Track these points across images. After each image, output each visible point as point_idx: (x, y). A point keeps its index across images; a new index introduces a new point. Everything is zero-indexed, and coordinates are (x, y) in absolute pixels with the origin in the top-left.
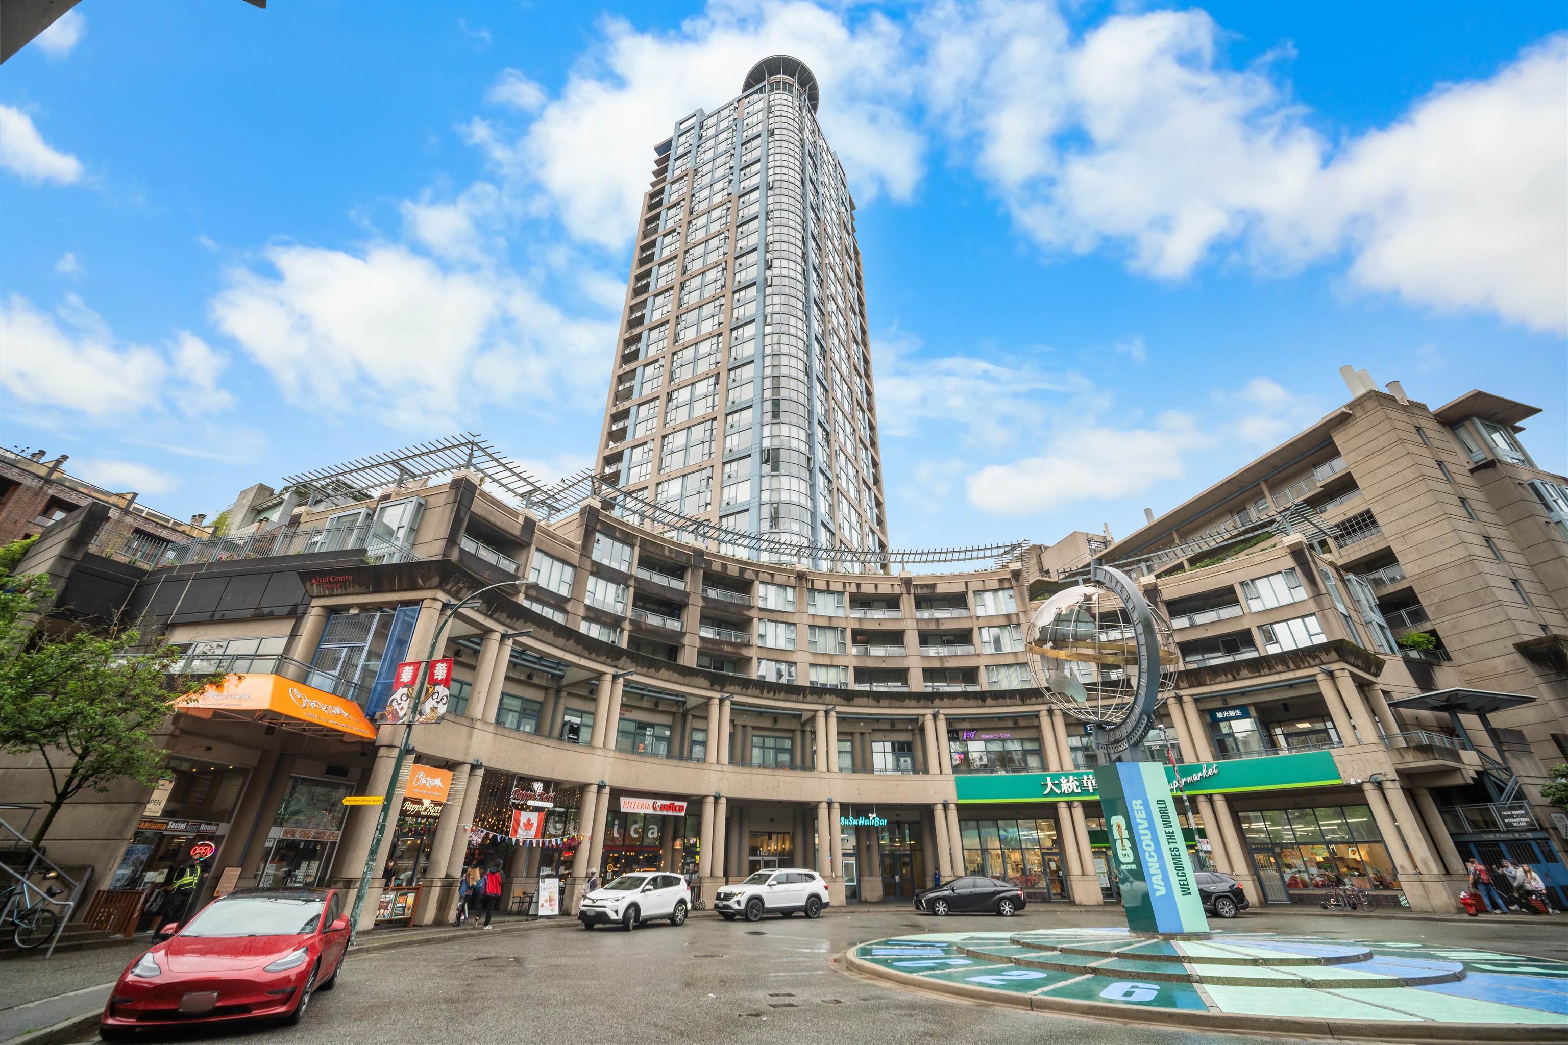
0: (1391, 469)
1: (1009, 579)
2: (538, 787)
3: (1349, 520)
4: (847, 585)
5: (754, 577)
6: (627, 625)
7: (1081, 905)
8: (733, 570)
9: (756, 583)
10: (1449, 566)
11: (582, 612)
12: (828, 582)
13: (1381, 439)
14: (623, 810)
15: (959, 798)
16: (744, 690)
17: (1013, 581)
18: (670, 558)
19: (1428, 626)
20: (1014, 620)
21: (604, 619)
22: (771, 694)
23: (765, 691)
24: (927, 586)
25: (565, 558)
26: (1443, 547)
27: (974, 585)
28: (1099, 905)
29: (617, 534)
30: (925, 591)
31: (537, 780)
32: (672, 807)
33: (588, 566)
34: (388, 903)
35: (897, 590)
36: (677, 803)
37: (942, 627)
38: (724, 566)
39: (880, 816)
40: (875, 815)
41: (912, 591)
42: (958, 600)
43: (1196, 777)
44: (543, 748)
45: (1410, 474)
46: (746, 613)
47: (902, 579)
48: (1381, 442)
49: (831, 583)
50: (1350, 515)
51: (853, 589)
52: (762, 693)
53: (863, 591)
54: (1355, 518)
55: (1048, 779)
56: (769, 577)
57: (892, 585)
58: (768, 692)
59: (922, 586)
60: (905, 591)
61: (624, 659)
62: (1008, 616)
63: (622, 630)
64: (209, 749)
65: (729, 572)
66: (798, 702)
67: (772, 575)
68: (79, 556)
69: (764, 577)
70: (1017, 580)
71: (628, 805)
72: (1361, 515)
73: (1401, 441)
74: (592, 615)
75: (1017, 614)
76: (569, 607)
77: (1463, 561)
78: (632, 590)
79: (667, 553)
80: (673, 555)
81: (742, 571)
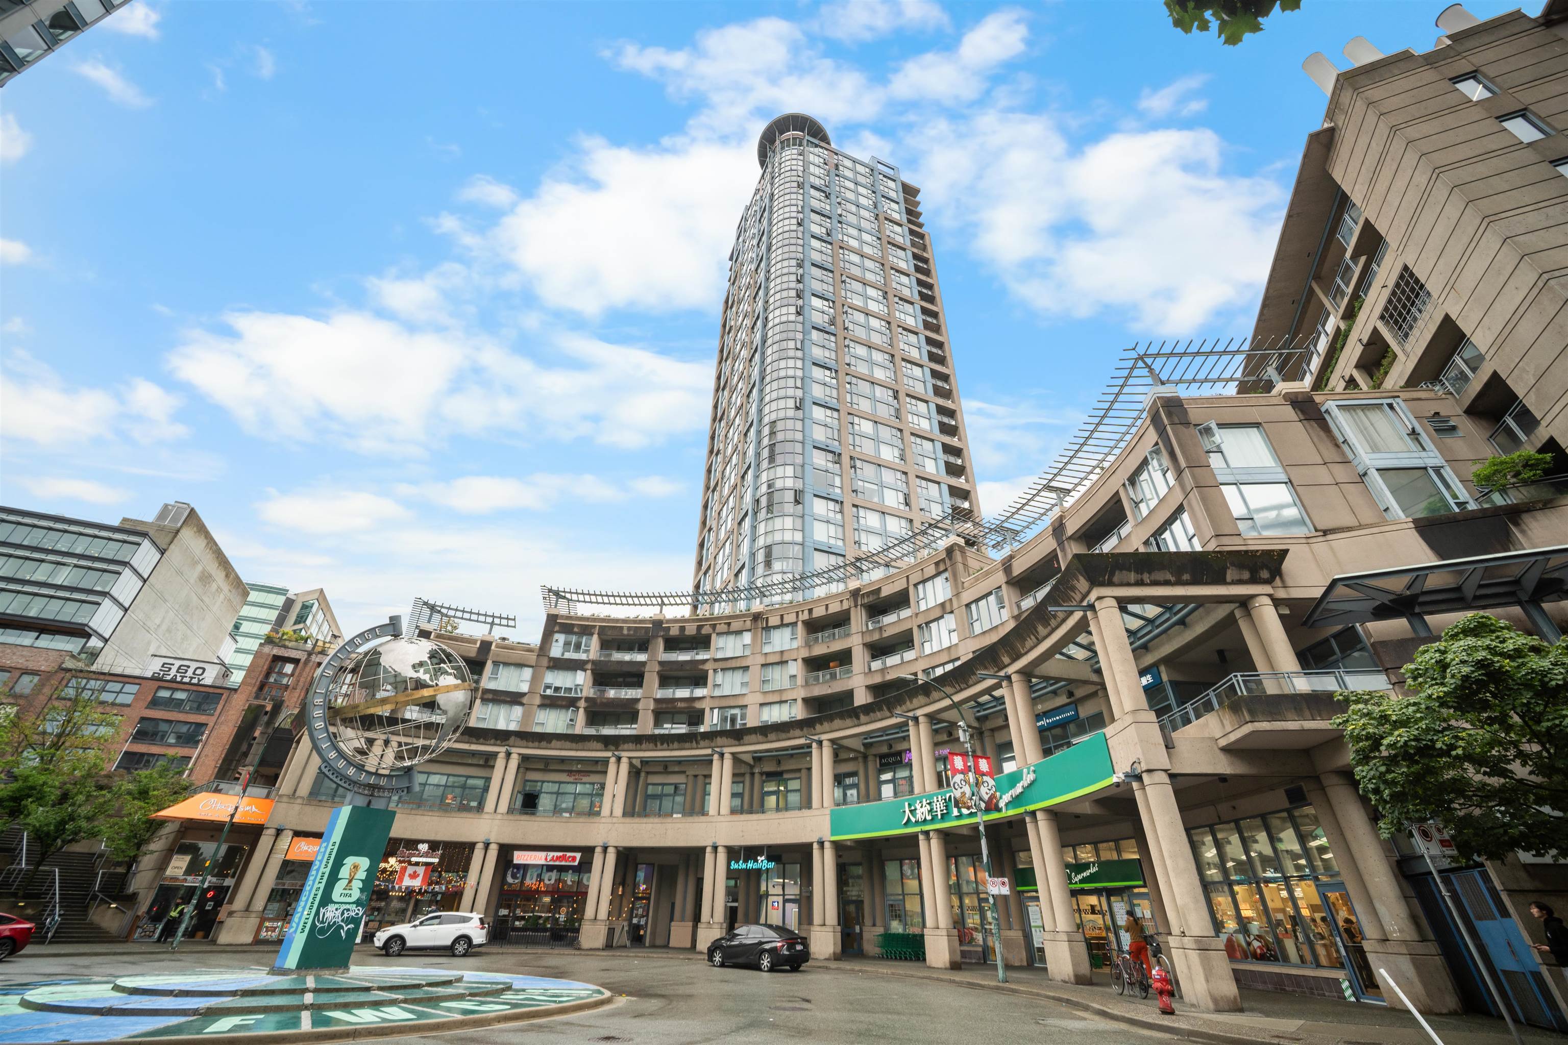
0: (1400, 183)
1: (943, 560)
2: (423, 847)
3: (1394, 293)
4: (800, 613)
5: (711, 631)
6: (582, 704)
7: (929, 967)
8: (691, 630)
9: (714, 636)
10: (1522, 310)
11: (537, 701)
12: (782, 616)
13: (1373, 144)
14: (515, 862)
15: (832, 835)
16: (638, 746)
17: (947, 561)
18: (628, 635)
19: (1543, 434)
20: (948, 609)
21: (559, 703)
22: (665, 746)
23: (659, 744)
24: (872, 592)
25: (521, 662)
26: (1503, 279)
27: (914, 579)
28: (946, 969)
29: (576, 630)
30: (871, 598)
31: (423, 842)
32: (563, 858)
33: (545, 662)
34: (276, 928)
35: (846, 606)
36: (568, 854)
37: (885, 635)
38: (682, 629)
39: (769, 859)
40: (763, 858)
41: (859, 603)
42: (901, 600)
43: (1019, 789)
44: (426, 818)
45: (1422, 178)
46: (701, 667)
47: (850, 592)
48: (1376, 148)
49: (785, 616)
50: (1391, 283)
51: (805, 616)
52: (656, 745)
53: (814, 616)
54: (1397, 285)
55: (906, 804)
56: (726, 626)
57: (841, 601)
58: (662, 744)
59: (868, 594)
60: (853, 605)
61: (512, 738)
62: (943, 605)
63: (578, 708)
64: (212, 836)
65: (687, 633)
66: (692, 749)
67: (729, 624)
68: (270, 731)
69: (722, 628)
70: (950, 559)
71: (520, 858)
72: (1401, 277)
73: (1394, 129)
74: (548, 702)
75: (951, 600)
76: (525, 700)
77: (1535, 291)
78: (589, 672)
79: (625, 632)
80: (632, 632)
81: (699, 628)
